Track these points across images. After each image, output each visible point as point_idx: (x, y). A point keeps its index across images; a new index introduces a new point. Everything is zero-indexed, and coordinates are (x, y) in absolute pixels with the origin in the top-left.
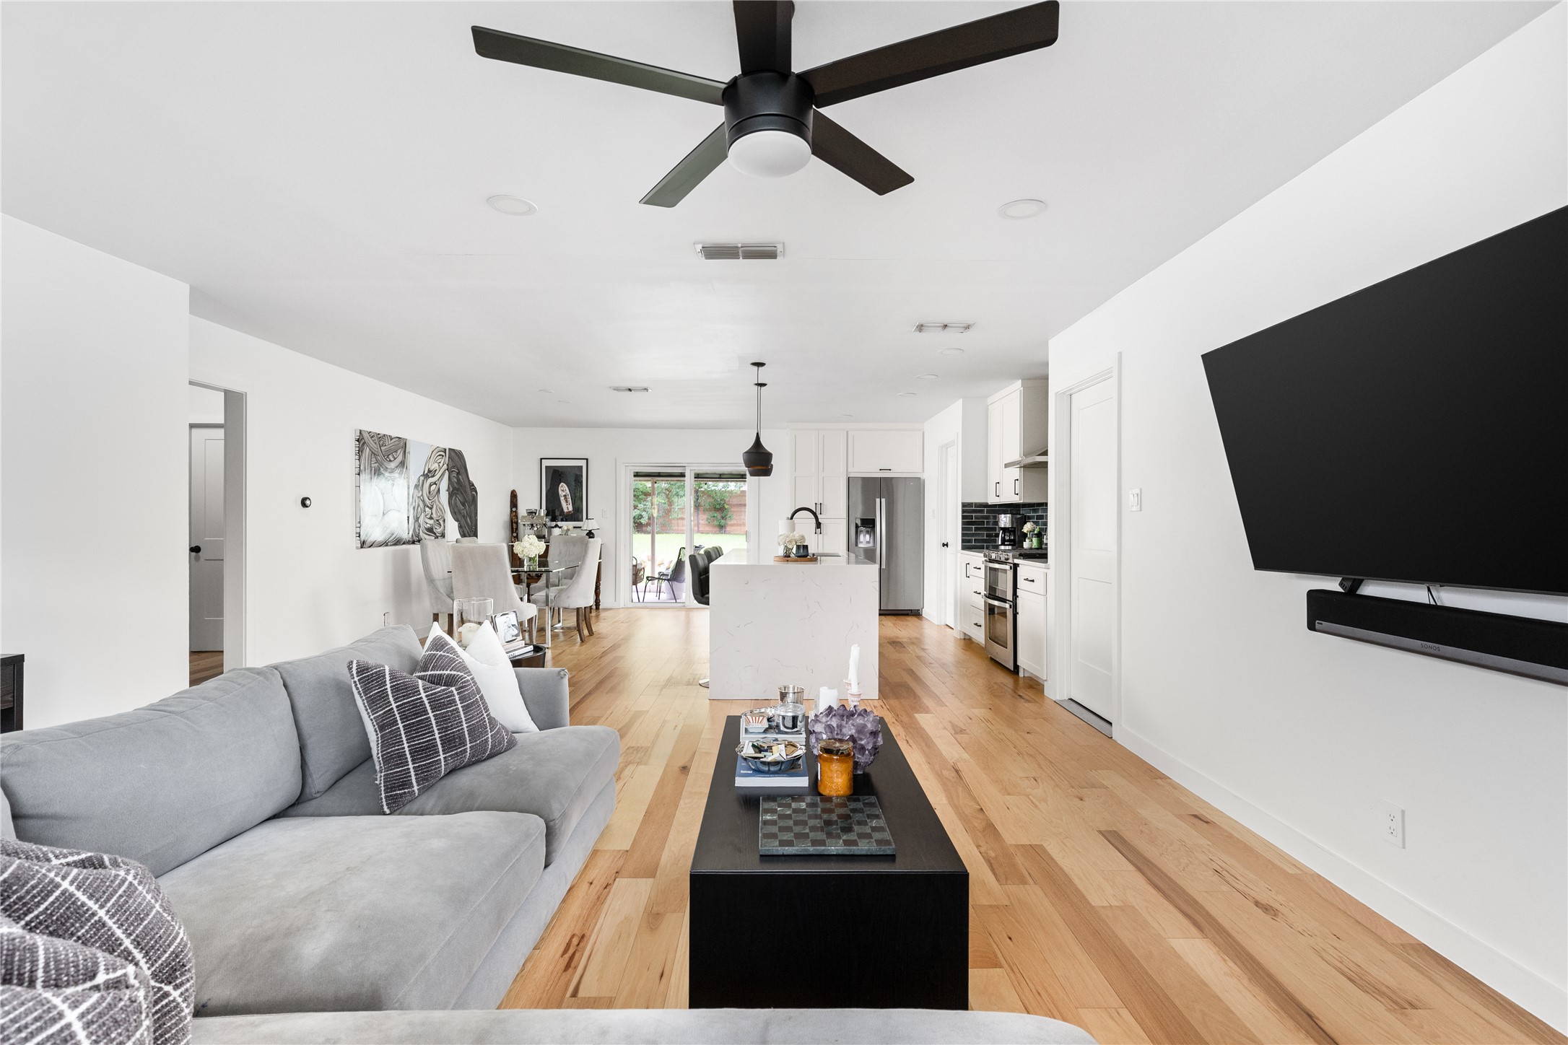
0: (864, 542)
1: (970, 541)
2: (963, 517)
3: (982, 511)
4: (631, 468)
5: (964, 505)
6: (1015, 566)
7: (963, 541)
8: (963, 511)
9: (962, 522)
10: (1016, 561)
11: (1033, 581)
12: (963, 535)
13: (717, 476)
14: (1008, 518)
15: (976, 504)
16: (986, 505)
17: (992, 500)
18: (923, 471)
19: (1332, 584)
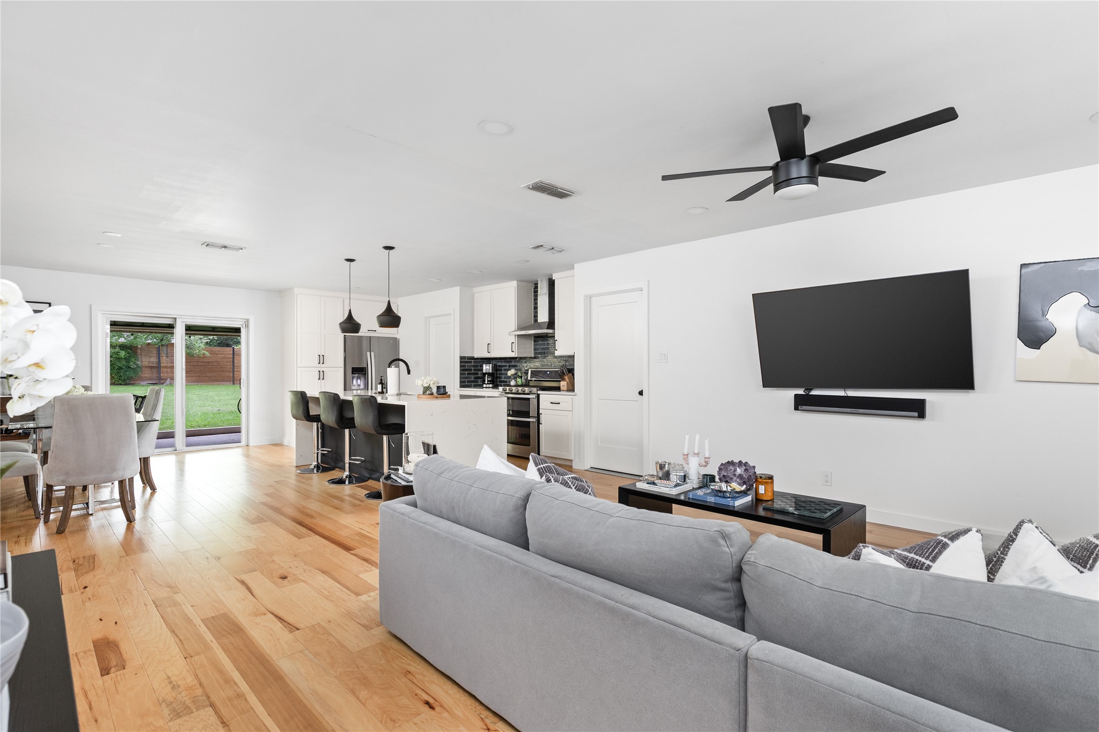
0: (356, 386)
1: (464, 382)
2: (461, 366)
3: (471, 362)
4: (108, 316)
5: (461, 358)
6: (538, 396)
7: (461, 382)
8: (461, 362)
9: (460, 369)
10: (539, 392)
11: (559, 403)
12: (461, 378)
13: (211, 329)
14: (491, 367)
15: (468, 357)
16: (473, 358)
17: (477, 355)
18: (398, 333)
19: (801, 392)
